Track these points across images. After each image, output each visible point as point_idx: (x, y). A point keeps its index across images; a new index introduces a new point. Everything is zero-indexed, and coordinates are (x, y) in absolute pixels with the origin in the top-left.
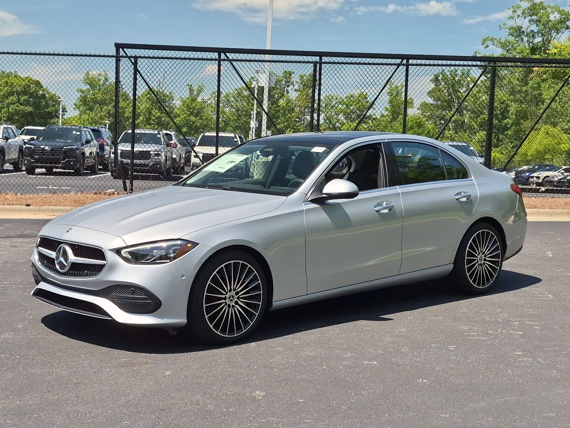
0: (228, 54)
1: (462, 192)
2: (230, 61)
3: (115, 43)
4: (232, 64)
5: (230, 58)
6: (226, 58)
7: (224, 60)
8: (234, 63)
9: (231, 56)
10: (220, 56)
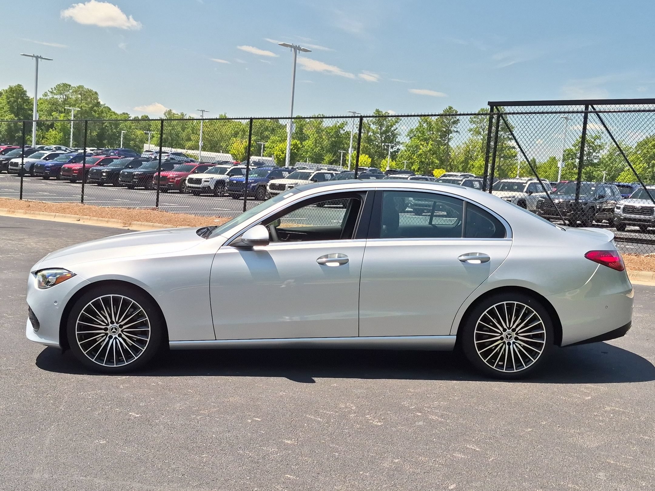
0: (595, 106)
1: (477, 253)
2: (597, 113)
3: (489, 102)
4: (598, 115)
5: (597, 110)
6: (592, 110)
7: (591, 112)
8: (601, 114)
9: (598, 107)
10: (587, 108)
